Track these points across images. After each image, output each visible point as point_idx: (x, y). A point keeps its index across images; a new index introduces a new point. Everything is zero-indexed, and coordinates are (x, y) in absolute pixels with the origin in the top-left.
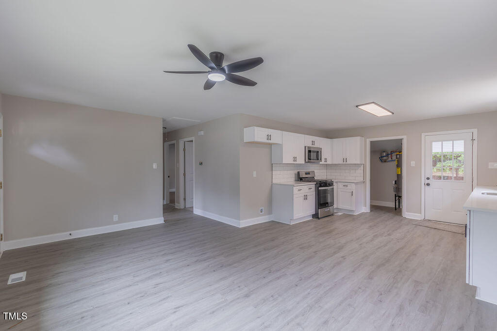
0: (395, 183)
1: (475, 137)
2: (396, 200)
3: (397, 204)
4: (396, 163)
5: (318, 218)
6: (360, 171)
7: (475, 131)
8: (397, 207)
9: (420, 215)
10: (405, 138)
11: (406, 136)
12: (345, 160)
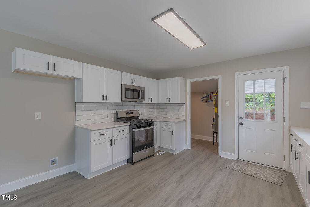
0: (214, 121)
1: (287, 75)
2: (214, 137)
3: (215, 138)
4: (214, 103)
5: (132, 163)
6: (182, 109)
7: (286, 68)
8: (215, 141)
9: (234, 154)
10: (220, 77)
11: (221, 76)
12: (168, 99)
